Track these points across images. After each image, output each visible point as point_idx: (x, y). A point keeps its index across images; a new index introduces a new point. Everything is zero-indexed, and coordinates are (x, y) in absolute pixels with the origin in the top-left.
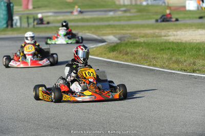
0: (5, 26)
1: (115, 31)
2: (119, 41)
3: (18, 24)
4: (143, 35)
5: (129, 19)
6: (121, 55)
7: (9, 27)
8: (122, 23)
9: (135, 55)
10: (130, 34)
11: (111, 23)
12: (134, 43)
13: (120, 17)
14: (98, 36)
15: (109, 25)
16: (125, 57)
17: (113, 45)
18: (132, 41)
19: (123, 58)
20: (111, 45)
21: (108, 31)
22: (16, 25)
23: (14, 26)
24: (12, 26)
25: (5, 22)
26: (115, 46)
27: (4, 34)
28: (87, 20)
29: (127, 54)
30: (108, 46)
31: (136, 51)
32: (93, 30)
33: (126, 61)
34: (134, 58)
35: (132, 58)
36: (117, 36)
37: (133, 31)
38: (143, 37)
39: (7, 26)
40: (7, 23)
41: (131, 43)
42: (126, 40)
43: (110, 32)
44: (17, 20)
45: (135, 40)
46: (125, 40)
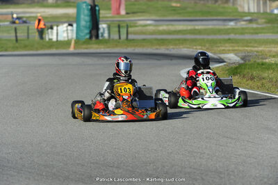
0: (88, 36)
1: (236, 48)
2: (242, 62)
3: (106, 35)
4: (274, 54)
5: (256, 31)
6: (245, 80)
7: (94, 39)
8: (247, 37)
9: (264, 81)
10: (257, 52)
11: (232, 36)
12: (262, 64)
13: (243, 29)
14: (215, 53)
15: (229, 39)
16: (250, 82)
17: (234, 66)
18: (260, 61)
19: (247, 85)
20: (231, 66)
21: (228, 47)
22: (102, 36)
23: (100, 38)
24: (97, 37)
25: (87, 31)
26: (236, 68)
27: (86, 48)
28: (200, 32)
29: (252, 78)
30: (228, 68)
31: (266, 75)
32: (207, 45)
33: (251, 88)
34: (262, 84)
35: (259, 84)
36: (240, 54)
37: (260, 49)
38: (274, 57)
39: (91, 38)
40: (90, 32)
41: (258, 64)
42: (252, 60)
43: (231, 48)
44: (104, 29)
45: (264, 61)
46: (249, 61)
